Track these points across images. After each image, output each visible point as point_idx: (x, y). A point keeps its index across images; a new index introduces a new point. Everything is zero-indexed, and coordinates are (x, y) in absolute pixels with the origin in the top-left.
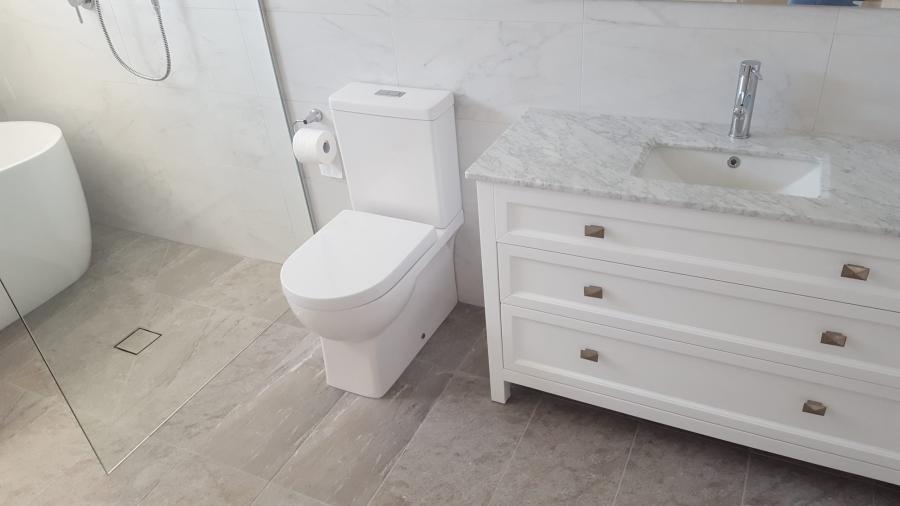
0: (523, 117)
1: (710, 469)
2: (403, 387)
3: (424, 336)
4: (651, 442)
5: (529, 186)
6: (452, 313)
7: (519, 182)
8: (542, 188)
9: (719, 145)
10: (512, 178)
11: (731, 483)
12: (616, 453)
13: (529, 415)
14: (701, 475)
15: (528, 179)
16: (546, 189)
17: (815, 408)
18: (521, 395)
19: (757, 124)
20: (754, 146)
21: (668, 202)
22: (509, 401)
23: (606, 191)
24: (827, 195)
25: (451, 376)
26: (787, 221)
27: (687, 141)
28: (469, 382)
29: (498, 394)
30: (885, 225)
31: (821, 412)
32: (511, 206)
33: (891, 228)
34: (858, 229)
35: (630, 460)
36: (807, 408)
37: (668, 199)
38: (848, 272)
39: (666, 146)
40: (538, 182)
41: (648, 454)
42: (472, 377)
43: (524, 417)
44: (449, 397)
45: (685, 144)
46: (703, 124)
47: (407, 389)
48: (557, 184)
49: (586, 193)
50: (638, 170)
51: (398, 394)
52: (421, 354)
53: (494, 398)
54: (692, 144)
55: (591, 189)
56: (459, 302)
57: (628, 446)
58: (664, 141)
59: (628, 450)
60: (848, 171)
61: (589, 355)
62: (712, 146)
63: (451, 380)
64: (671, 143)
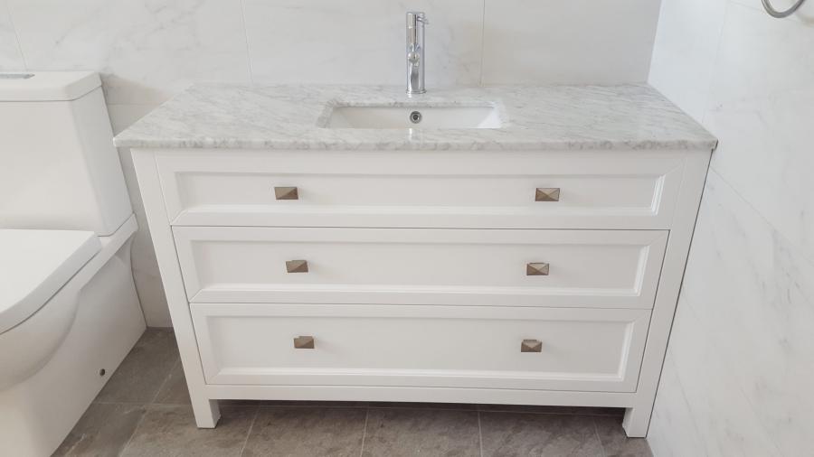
0: (187, 90)
1: (445, 438)
2: (79, 438)
3: (103, 372)
4: (382, 426)
5: (198, 146)
6: (139, 341)
7: (184, 143)
8: (216, 147)
9: (399, 100)
10: (175, 139)
11: (467, 448)
12: (349, 449)
13: (245, 433)
14: (438, 447)
15: (196, 138)
16: (220, 147)
17: (532, 345)
18: (233, 412)
19: (429, 81)
20: (432, 99)
21: (361, 144)
22: (219, 424)
23: (291, 141)
24: (508, 125)
25: (144, 411)
26: (479, 149)
27: (369, 99)
28: (168, 414)
29: (205, 417)
30: (567, 140)
31: (538, 349)
32: (181, 176)
33: (573, 141)
34: (545, 148)
35: (364, 452)
36: (525, 349)
37: (358, 142)
38: (541, 196)
39: (349, 106)
40: (209, 140)
41: (382, 440)
42: (171, 407)
43: (240, 437)
44: (143, 436)
45: (367, 102)
46: (380, 86)
47: (85, 440)
48: (232, 140)
49: (268, 146)
50: (324, 122)
51: (73, 448)
52: (100, 395)
53: (200, 425)
54: (374, 101)
55: (273, 140)
56: (147, 327)
57: (360, 437)
58: (346, 100)
59: (361, 440)
60: (520, 107)
61: (303, 343)
62: (392, 101)
63: (143, 416)
64: (353, 103)
